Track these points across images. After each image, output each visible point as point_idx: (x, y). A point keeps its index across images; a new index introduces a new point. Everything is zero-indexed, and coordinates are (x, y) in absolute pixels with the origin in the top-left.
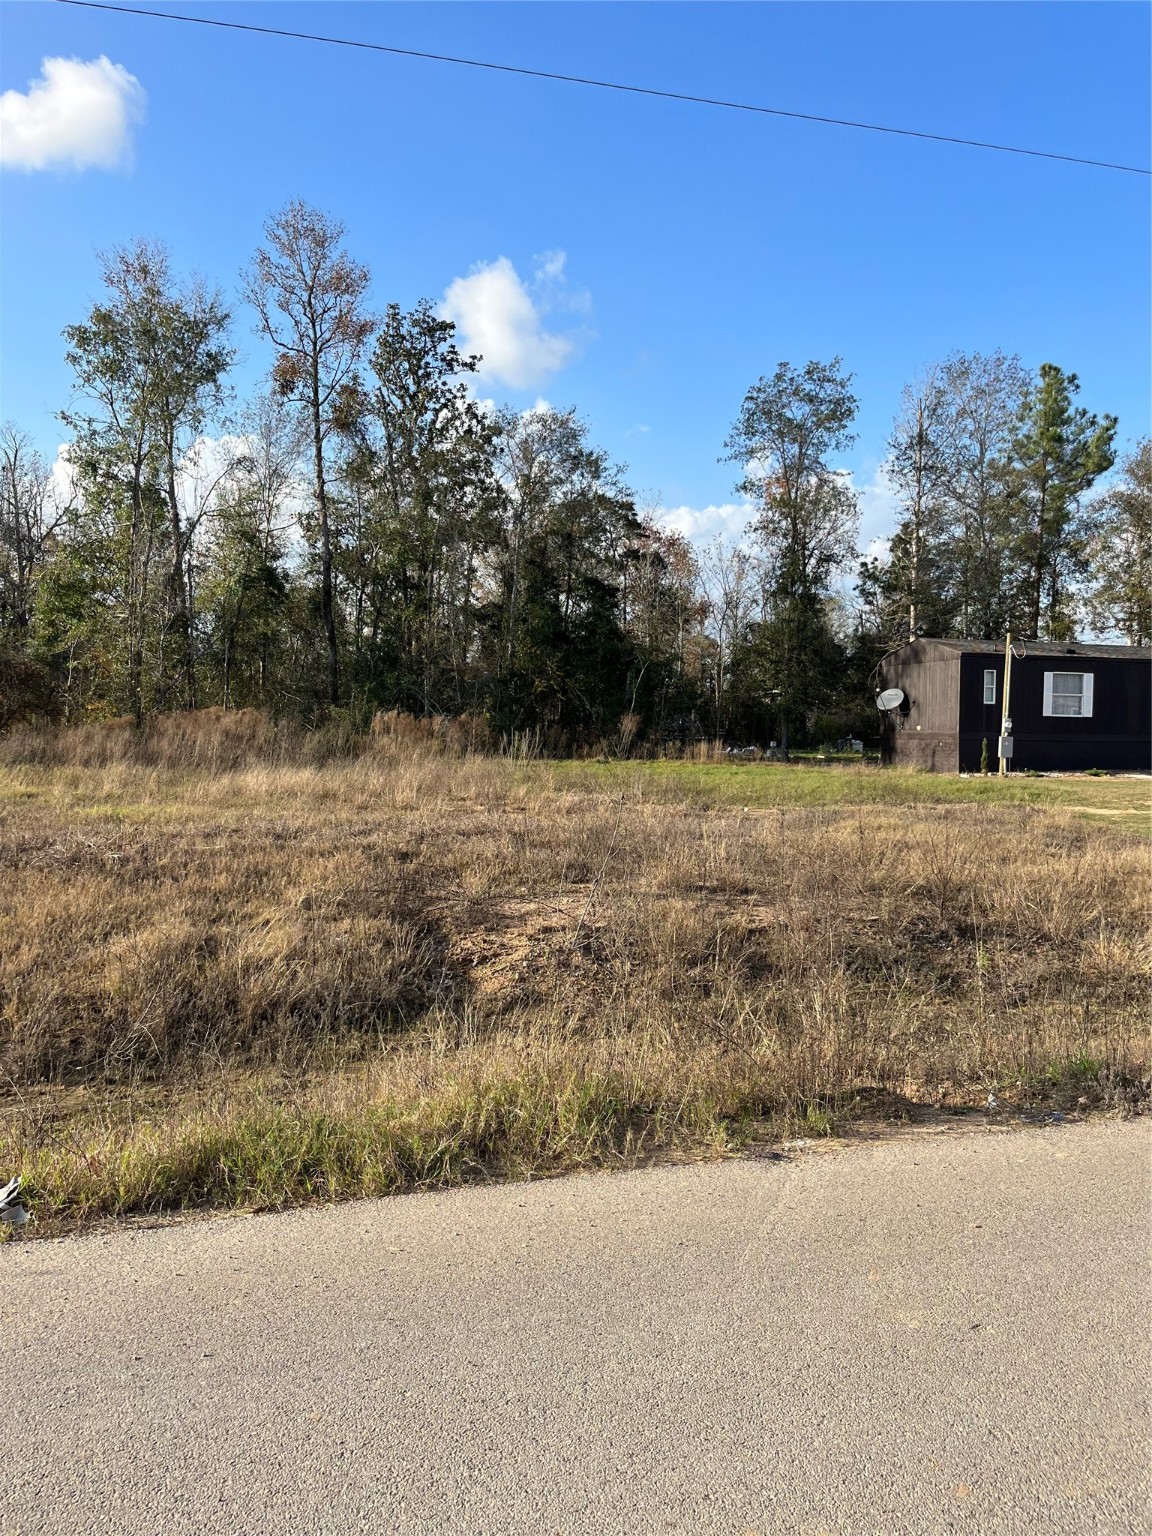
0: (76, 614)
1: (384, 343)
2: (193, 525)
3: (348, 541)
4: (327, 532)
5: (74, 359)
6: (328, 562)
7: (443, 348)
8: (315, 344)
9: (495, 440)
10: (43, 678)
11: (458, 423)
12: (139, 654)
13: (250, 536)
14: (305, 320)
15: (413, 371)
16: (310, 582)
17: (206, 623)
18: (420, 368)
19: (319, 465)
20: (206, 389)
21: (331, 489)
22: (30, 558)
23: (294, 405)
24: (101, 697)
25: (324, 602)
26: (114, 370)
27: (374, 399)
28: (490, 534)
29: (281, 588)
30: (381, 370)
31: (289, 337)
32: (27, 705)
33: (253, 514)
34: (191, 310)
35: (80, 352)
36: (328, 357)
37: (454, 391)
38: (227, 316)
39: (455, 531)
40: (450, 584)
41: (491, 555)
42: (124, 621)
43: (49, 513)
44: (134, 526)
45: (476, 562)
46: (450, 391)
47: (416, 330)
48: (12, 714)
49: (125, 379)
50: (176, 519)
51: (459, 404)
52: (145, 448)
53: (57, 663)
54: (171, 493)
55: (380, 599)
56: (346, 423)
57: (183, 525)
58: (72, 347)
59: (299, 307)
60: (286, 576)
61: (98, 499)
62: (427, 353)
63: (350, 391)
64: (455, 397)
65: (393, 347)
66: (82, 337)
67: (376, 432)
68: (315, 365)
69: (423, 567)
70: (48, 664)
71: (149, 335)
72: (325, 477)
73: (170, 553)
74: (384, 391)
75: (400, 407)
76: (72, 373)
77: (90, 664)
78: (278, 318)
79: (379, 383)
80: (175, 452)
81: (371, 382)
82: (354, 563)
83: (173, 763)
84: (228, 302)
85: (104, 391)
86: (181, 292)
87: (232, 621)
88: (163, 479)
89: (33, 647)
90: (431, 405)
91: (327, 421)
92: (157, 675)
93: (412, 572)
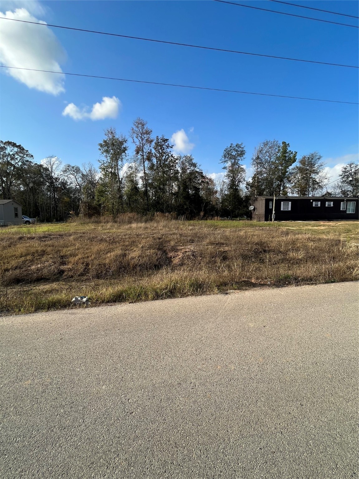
0: (102, 196)
1: (156, 143)
2: (122, 179)
3: (150, 181)
4: (146, 180)
5: (100, 149)
6: (146, 185)
7: (166, 144)
8: (143, 144)
9: (176, 161)
10: (97, 208)
11: (169, 158)
12: (113, 203)
13: (132, 181)
14: (141, 140)
15: (161, 149)
16: (143, 189)
17: (125, 197)
18: (162, 148)
19: (144, 167)
20: (123, 154)
21: (147, 172)
22: (94, 187)
23: (139, 156)
24: (107, 211)
25: (146, 192)
26: (107, 151)
27: (154, 154)
28: (176, 179)
29: (138, 190)
30: (155, 149)
31: (138, 143)
32: (95, 213)
33: (132, 177)
34: (120, 139)
35: (101, 148)
36: (145, 147)
37: (169, 152)
38: (127, 140)
39: (170, 179)
40: (169, 188)
41: (176, 183)
42: (111, 197)
43: (97, 178)
44: (112, 180)
45: (173, 184)
46: (168, 152)
47: (162, 141)
48: (92, 214)
49: (109, 153)
50: (119, 178)
51: (170, 155)
52: (113, 165)
53: (100, 205)
54: (118, 173)
55: (156, 192)
56: (149, 159)
57: (120, 179)
58: (99, 147)
59: (140, 138)
60: (139, 188)
61: (105, 175)
62: (163, 145)
63: (150, 153)
64: (169, 153)
65: (157, 144)
66: (101, 145)
67: (155, 161)
68: (143, 148)
69: (164, 186)
70: (98, 205)
71: (113, 144)
72: (145, 169)
73: (118, 184)
74: (156, 153)
75: (159, 156)
76: (100, 152)
77: (105, 205)
78: (136, 140)
79: (155, 151)
80: (118, 166)
81: (153, 151)
82: (151, 185)
83: (120, 223)
84: (127, 138)
85: (106, 155)
86: (119, 136)
87: (130, 196)
88: (116, 171)
89: (95, 202)
90: (164, 155)
91: (145, 159)
92: (116, 207)
93: (162, 187)
